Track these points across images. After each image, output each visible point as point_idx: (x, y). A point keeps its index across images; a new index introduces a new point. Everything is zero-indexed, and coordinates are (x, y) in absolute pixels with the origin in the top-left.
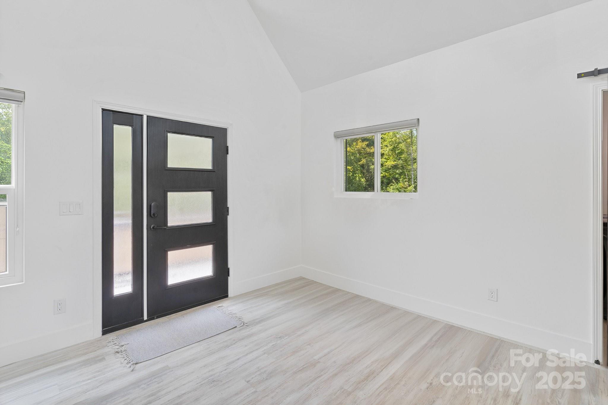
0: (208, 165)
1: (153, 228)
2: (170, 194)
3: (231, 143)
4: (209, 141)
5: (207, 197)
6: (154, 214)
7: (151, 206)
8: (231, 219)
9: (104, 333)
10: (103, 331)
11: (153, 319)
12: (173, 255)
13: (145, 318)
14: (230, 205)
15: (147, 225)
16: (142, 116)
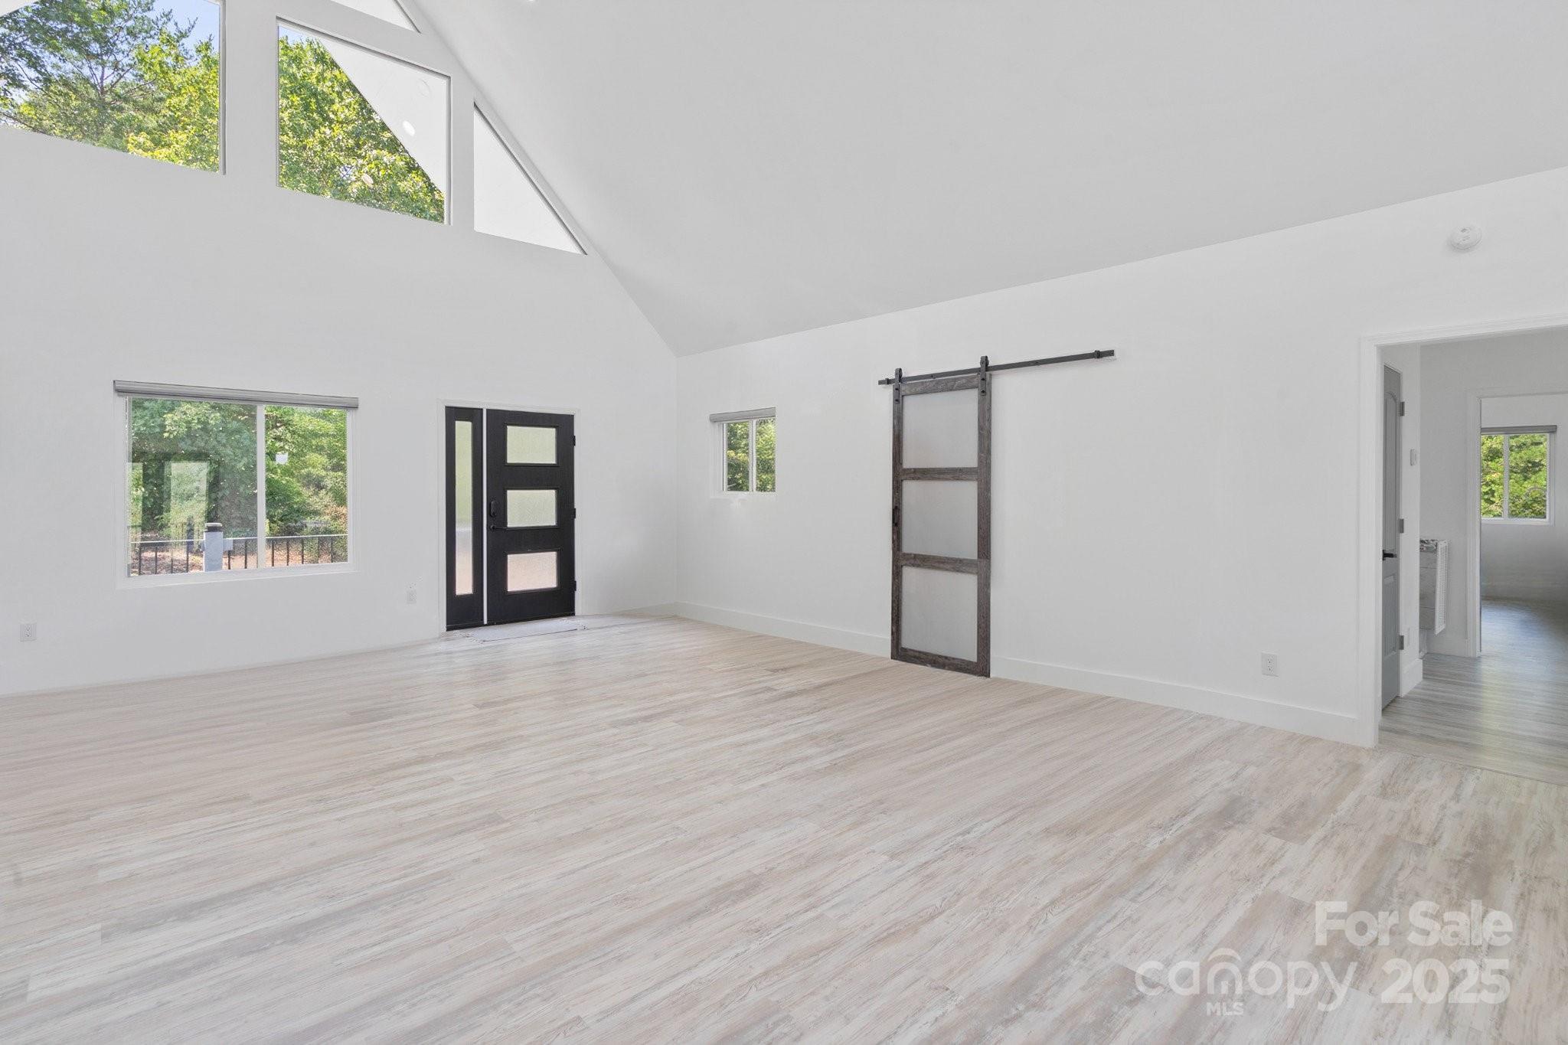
0: (551, 459)
1: (493, 528)
2: (509, 492)
3: (577, 432)
4: (553, 431)
5: (550, 496)
6: (494, 513)
7: (490, 504)
8: (578, 523)
9: (449, 629)
10: (447, 627)
11: (493, 624)
12: (513, 560)
13: (485, 622)
14: (576, 506)
15: (487, 525)
16: (482, 410)
